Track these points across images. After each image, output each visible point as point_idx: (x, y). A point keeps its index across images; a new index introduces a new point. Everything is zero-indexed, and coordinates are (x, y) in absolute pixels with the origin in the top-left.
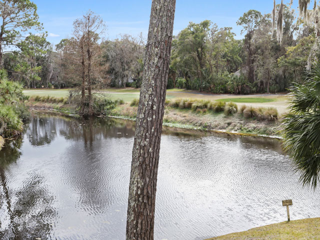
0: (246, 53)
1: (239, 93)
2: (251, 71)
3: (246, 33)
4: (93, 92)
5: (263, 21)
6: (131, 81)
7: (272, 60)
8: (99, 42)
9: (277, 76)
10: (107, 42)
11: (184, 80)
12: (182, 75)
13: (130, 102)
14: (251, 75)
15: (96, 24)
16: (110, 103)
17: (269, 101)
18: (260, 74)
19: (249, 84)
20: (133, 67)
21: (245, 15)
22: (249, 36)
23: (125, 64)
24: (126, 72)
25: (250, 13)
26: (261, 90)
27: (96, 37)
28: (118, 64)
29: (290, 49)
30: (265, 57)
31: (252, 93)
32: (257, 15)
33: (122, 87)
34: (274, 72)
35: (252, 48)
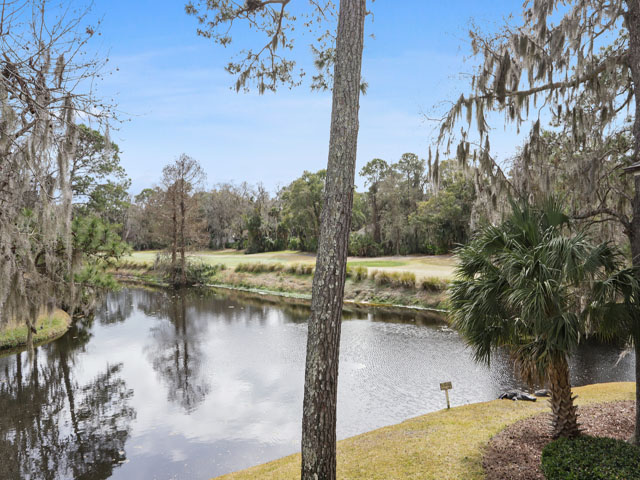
0: (370, 208)
1: (364, 256)
2: (377, 230)
3: (370, 185)
4: (186, 255)
5: (390, 171)
6: (231, 241)
7: (401, 217)
8: (191, 194)
9: (407, 236)
10: (202, 194)
11: (297, 240)
12: (295, 234)
13: (234, 267)
14: (378, 235)
15: (192, 171)
16: (208, 269)
17: (401, 264)
18: (389, 233)
19: (376, 245)
20: (233, 225)
21: (369, 164)
22: (374, 189)
23: (224, 219)
24: (226, 230)
25: (374, 162)
26: (389, 251)
27: (189, 188)
28: (216, 220)
29: (422, 204)
30: (393, 214)
31: (379, 255)
32: (383, 164)
33: (220, 247)
34: (404, 230)
35: (378, 203)
